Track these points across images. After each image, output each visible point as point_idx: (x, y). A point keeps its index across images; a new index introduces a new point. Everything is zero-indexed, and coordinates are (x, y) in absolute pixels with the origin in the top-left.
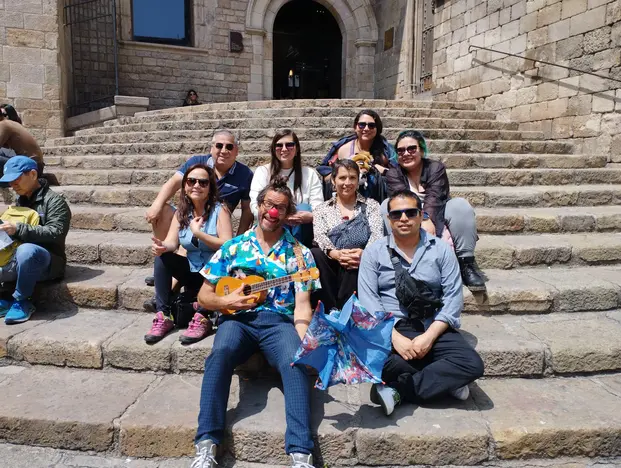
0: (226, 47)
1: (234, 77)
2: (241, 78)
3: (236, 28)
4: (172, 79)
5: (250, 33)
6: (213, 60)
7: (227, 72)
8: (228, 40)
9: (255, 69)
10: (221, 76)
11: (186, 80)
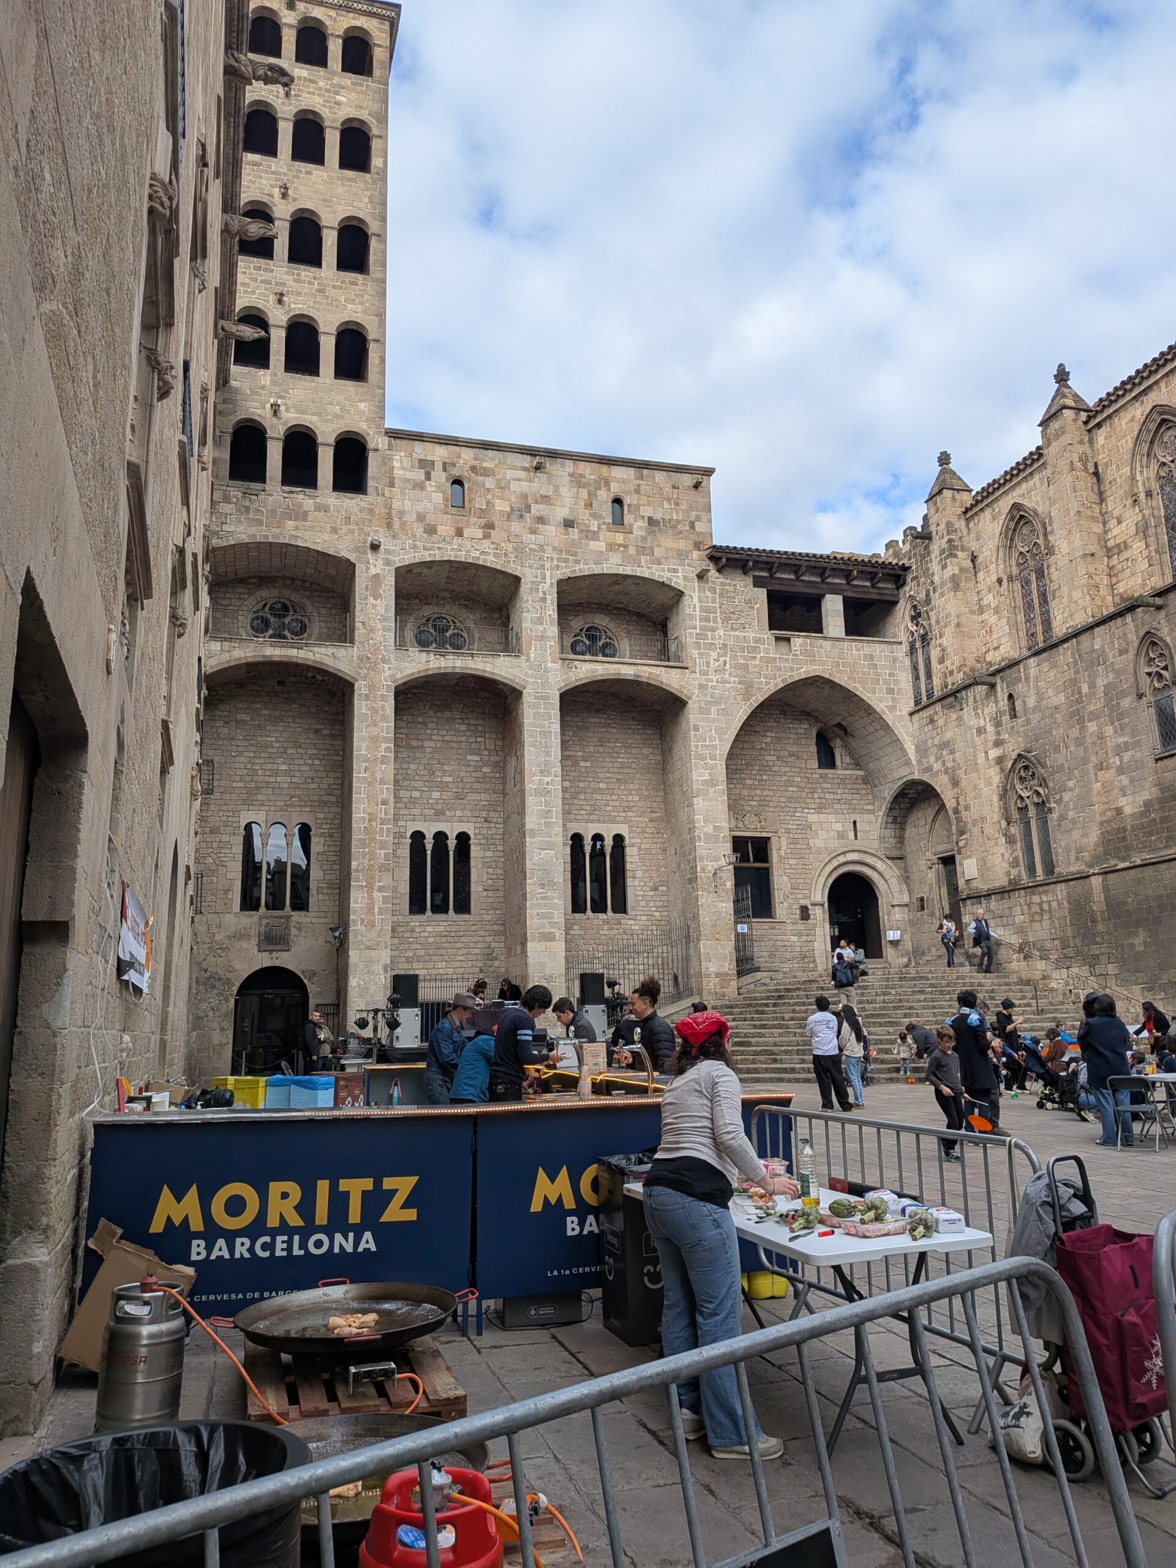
0: (798, 917)
1: (804, 938)
2: (809, 938)
3: (803, 902)
4: (763, 944)
5: (814, 905)
6: (790, 927)
7: (799, 935)
8: (798, 912)
9: (819, 931)
10: (795, 939)
11: (771, 943)
